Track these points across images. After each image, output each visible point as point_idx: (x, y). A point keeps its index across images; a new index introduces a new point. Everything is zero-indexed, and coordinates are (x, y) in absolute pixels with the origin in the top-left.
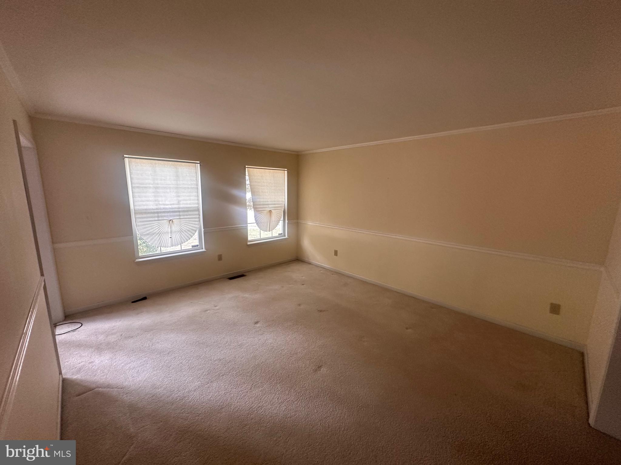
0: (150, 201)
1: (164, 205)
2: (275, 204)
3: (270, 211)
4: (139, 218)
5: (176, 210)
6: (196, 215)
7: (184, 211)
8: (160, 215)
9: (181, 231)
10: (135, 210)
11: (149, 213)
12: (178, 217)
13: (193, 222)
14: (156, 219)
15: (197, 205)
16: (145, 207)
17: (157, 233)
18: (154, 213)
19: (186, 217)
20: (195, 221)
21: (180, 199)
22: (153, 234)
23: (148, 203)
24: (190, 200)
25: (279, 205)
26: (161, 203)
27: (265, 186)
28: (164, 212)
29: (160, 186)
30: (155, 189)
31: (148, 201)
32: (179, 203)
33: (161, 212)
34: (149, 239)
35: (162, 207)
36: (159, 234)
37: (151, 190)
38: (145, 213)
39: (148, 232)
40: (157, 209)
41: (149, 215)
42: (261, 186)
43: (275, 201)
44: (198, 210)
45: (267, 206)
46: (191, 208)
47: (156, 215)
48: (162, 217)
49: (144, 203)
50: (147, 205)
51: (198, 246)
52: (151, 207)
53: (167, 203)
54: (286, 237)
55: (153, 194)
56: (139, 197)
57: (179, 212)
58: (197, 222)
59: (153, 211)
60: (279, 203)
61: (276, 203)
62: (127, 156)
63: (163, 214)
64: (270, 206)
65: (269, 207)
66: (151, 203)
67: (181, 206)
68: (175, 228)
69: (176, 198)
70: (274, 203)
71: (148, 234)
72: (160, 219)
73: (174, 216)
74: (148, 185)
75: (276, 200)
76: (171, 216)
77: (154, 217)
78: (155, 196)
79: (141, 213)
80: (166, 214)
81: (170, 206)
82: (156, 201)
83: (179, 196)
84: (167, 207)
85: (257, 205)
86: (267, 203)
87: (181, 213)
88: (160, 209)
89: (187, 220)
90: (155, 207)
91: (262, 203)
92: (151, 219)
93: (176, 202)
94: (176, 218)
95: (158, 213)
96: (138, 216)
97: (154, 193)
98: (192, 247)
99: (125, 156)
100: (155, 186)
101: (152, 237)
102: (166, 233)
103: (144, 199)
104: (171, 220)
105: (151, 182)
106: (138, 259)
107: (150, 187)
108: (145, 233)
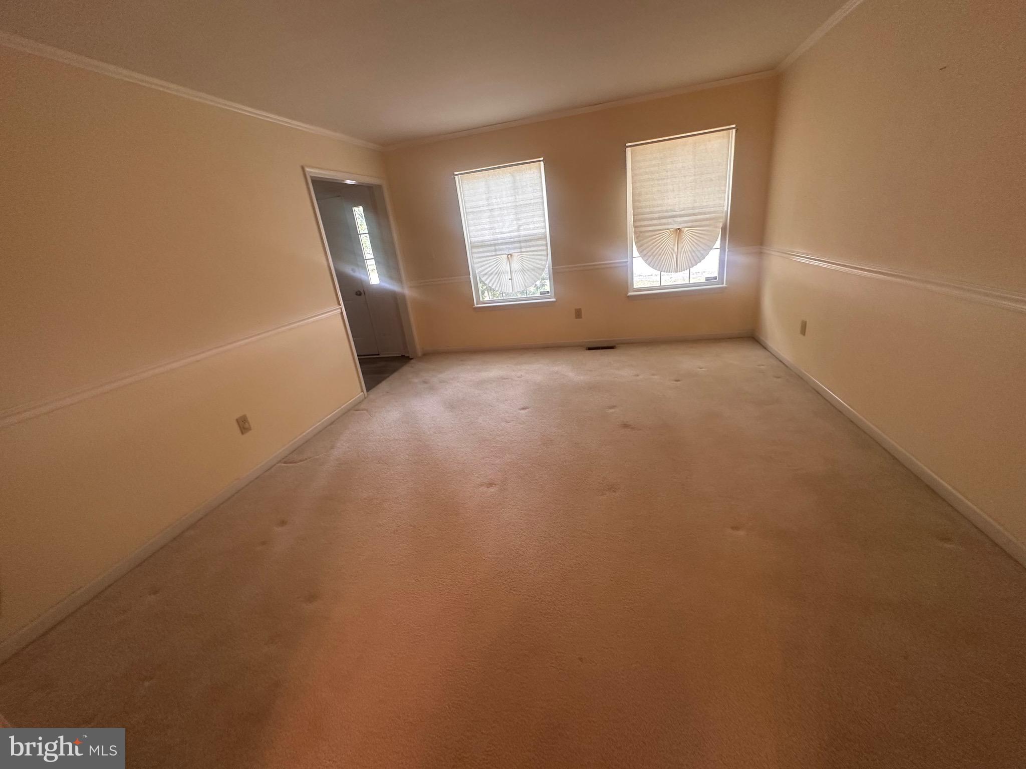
0: (486, 229)
1: (502, 233)
2: (694, 214)
3: (679, 231)
4: (476, 253)
5: (516, 239)
6: (542, 245)
7: (526, 241)
8: (497, 247)
9: (523, 271)
10: (471, 243)
11: (485, 246)
12: (519, 250)
13: (539, 257)
14: (493, 253)
15: (543, 231)
16: (481, 238)
17: (496, 271)
18: (491, 245)
19: (528, 249)
20: (542, 255)
21: (520, 223)
22: (492, 274)
23: (483, 232)
24: (533, 223)
25: (708, 216)
26: (497, 231)
27: (668, 178)
28: (502, 244)
29: (496, 207)
30: (491, 212)
31: (482, 229)
32: (518, 230)
33: (499, 244)
34: (488, 280)
35: (499, 236)
36: (499, 274)
37: (486, 215)
38: (482, 246)
39: (486, 271)
40: (494, 240)
41: (485, 249)
42: (658, 180)
43: (694, 208)
44: (546, 237)
45: (670, 220)
46: (536, 234)
47: (493, 248)
48: (500, 250)
49: (479, 233)
50: (482, 235)
51: (548, 292)
52: (487, 238)
53: (504, 230)
54: (724, 285)
55: (488, 220)
56: (475, 226)
57: (520, 242)
58: (544, 256)
59: (489, 243)
60: (707, 210)
61: (697, 211)
62: (458, 173)
63: (501, 247)
64: (679, 219)
65: (675, 221)
66: (487, 232)
67: (522, 233)
68: (516, 265)
69: (515, 222)
70: (691, 212)
71: (486, 274)
72: (498, 253)
73: (514, 248)
74: (482, 209)
75: (697, 204)
76: (510, 249)
77: (492, 251)
78: (490, 223)
79: (477, 247)
80: (504, 247)
81: (509, 235)
82: (491, 228)
83: (518, 219)
84: (505, 235)
85: (644, 220)
86: (670, 214)
87: (523, 244)
88: (497, 239)
89: (530, 253)
90: (492, 237)
91: (657, 215)
92: (486, 254)
93: (515, 228)
94: (516, 251)
95: (495, 245)
96: (475, 250)
97: (489, 218)
98: (541, 294)
99: (456, 173)
100: (490, 208)
101: (490, 278)
102: (505, 272)
103: (479, 227)
104: (511, 254)
105: (486, 203)
106: (477, 304)
107: (484, 211)
108: (484, 273)
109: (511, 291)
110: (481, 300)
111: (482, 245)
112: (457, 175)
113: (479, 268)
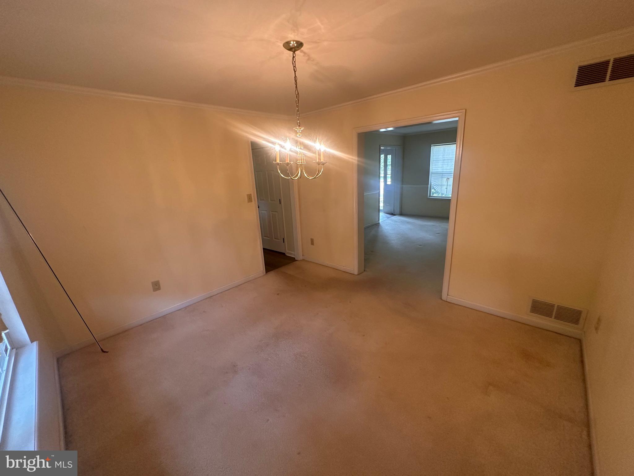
0: (440, 167)
1: (446, 169)
4: (433, 176)
8: (443, 175)
10: (432, 172)
14: (441, 177)
16: (437, 171)
23: (438, 168)
26: (445, 168)
29: (446, 159)
31: (438, 167)
35: (445, 170)
36: (442, 185)
37: (441, 161)
39: (436, 184)
40: (442, 172)
41: (438, 175)
47: (441, 175)
50: (438, 169)
52: (439, 171)
53: (448, 168)
55: (442, 164)
56: (435, 165)
59: (440, 173)
62: (433, 145)
66: (440, 168)
68: (450, 182)
71: (436, 185)
72: (443, 177)
76: (448, 176)
77: (441, 176)
78: (442, 165)
82: (442, 167)
88: (444, 172)
90: (441, 171)
92: (439, 177)
95: (442, 174)
96: (433, 175)
99: (432, 145)
100: (443, 159)
101: (437, 187)
102: (445, 185)
103: (436, 166)
104: (449, 178)
105: (441, 157)
106: (429, 197)
107: (441, 160)
108: (435, 184)
109: (446, 193)
110: (431, 195)
111: (437, 173)
112: (432, 146)
113: (433, 182)
